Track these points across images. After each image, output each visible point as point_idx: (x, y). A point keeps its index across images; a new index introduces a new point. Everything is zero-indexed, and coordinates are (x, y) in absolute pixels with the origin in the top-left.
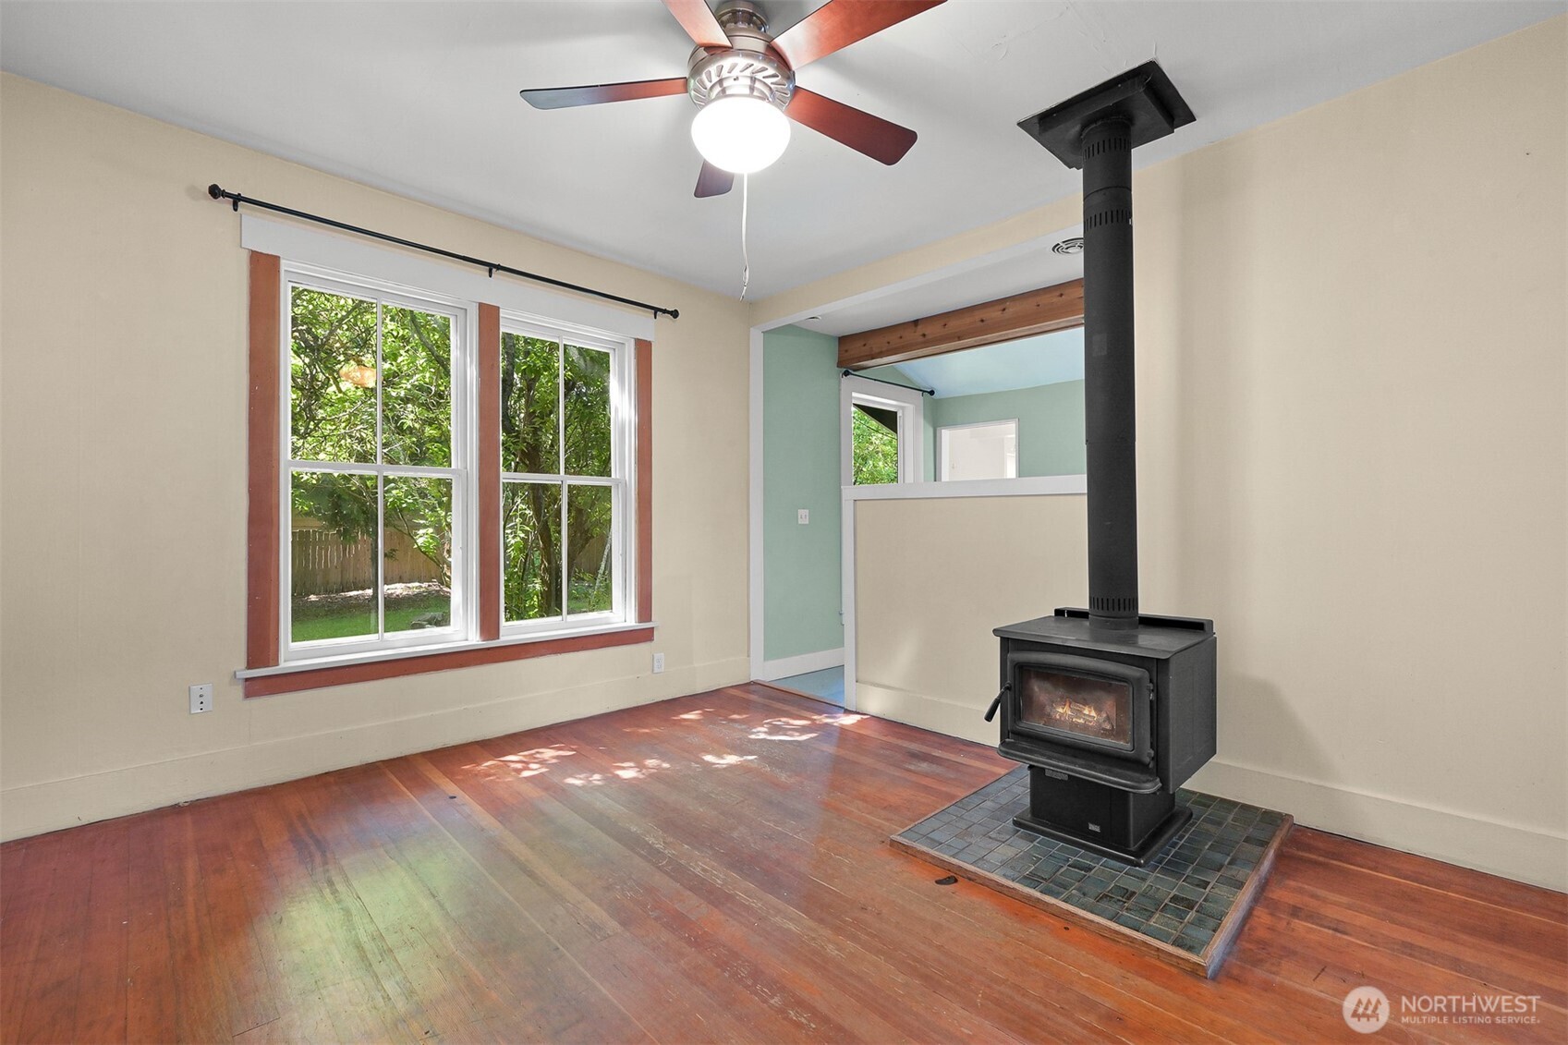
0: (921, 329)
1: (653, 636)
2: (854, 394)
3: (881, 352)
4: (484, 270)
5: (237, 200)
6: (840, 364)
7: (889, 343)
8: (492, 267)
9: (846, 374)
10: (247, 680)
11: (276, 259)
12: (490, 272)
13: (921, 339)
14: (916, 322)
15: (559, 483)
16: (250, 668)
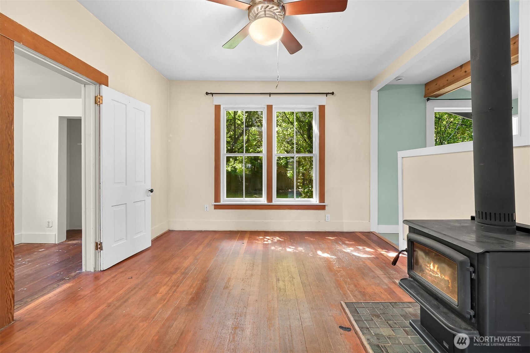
0: (464, 69)
1: (325, 208)
2: (435, 108)
3: (444, 86)
4: (268, 96)
5: (212, 94)
6: (425, 97)
7: (447, 80)
8: (270, 94)
9: (428, 100)
10: (214, 205)
11: (220, 105)
12: (270, 95)
13: (464, 74)
14: (461, 66)
15: (293, 156)
16: (215, 202)
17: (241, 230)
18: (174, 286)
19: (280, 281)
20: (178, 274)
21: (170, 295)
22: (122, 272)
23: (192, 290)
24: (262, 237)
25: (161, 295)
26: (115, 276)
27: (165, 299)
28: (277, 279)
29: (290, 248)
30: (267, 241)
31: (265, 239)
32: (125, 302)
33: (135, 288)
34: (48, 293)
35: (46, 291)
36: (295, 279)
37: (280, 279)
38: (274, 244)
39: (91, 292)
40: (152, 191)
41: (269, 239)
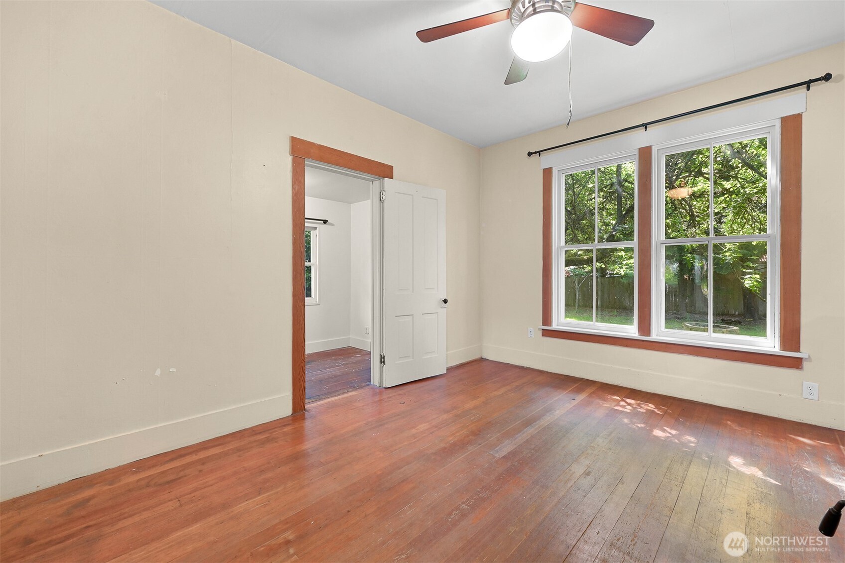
1: (801, 365)
4: (641, 130)
11: (552, 168)
12: (645, 128)
15: (707, 243)
16: (543, 325)
17: (587, 378)
18: (436, 427)
19: (589, 477)
20: (451, 415)
21: (425, 435)
22: (399, 395)
23: (452, 438)
24: (618, 398)
25: (416, 431)
26: (392, 397)
27: (416, 438)
28: (587, 471)
29: (664, 431)
30: (623, 407)
31: (622, 403)
32: (381, 425)
33: (398, 415)
34: (338, 395)
35: (337, 393)
36: (624, 485)
37: (593, 473)
38: (634, 414)
39: (363, 406)
40: (445, 301)
41: (629, 404)
